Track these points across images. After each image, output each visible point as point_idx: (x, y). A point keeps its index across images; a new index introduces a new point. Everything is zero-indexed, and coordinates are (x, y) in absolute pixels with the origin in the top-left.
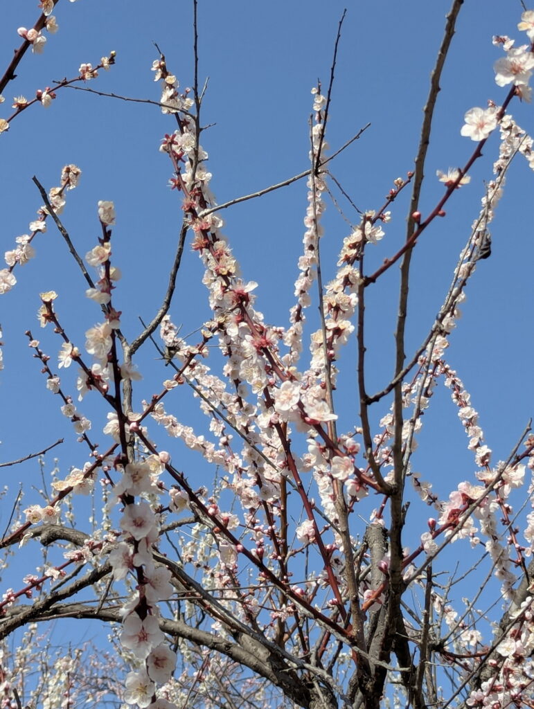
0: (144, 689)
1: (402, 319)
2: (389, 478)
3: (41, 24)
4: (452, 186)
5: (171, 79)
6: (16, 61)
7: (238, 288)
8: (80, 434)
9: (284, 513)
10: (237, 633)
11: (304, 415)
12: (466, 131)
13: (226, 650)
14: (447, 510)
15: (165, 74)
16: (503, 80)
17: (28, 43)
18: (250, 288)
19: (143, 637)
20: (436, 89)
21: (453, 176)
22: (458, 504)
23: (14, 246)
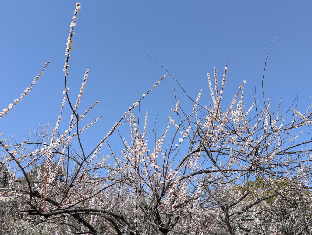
0: (136, 201)
1: (168, 159)
2: (165, 176)
3: (125, 116)
4: (177, 146)
5: (134, 116)
6: (121, 120)
7: (147, 151)
8: (113, 156)
9: (139, 167)
10: (131, 182)
11: (155, 167)
12: (179, 141)
13: (130, 185)
14: (168, 177)
15: (133, 116)
16: (184, 136)
17: (123, 118)
18: (149, 151)
19: (136, 195)
20: (176, 135)
21: (177, 145)
22: (170, 176)
23: (109, 132)
